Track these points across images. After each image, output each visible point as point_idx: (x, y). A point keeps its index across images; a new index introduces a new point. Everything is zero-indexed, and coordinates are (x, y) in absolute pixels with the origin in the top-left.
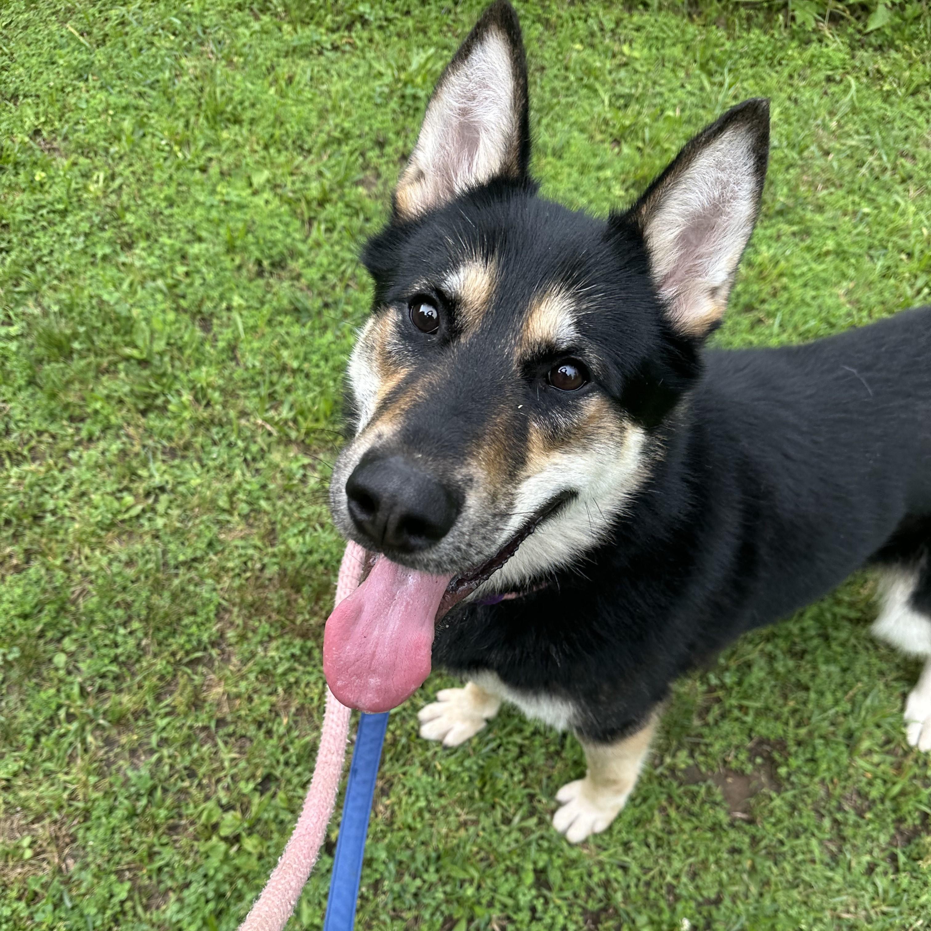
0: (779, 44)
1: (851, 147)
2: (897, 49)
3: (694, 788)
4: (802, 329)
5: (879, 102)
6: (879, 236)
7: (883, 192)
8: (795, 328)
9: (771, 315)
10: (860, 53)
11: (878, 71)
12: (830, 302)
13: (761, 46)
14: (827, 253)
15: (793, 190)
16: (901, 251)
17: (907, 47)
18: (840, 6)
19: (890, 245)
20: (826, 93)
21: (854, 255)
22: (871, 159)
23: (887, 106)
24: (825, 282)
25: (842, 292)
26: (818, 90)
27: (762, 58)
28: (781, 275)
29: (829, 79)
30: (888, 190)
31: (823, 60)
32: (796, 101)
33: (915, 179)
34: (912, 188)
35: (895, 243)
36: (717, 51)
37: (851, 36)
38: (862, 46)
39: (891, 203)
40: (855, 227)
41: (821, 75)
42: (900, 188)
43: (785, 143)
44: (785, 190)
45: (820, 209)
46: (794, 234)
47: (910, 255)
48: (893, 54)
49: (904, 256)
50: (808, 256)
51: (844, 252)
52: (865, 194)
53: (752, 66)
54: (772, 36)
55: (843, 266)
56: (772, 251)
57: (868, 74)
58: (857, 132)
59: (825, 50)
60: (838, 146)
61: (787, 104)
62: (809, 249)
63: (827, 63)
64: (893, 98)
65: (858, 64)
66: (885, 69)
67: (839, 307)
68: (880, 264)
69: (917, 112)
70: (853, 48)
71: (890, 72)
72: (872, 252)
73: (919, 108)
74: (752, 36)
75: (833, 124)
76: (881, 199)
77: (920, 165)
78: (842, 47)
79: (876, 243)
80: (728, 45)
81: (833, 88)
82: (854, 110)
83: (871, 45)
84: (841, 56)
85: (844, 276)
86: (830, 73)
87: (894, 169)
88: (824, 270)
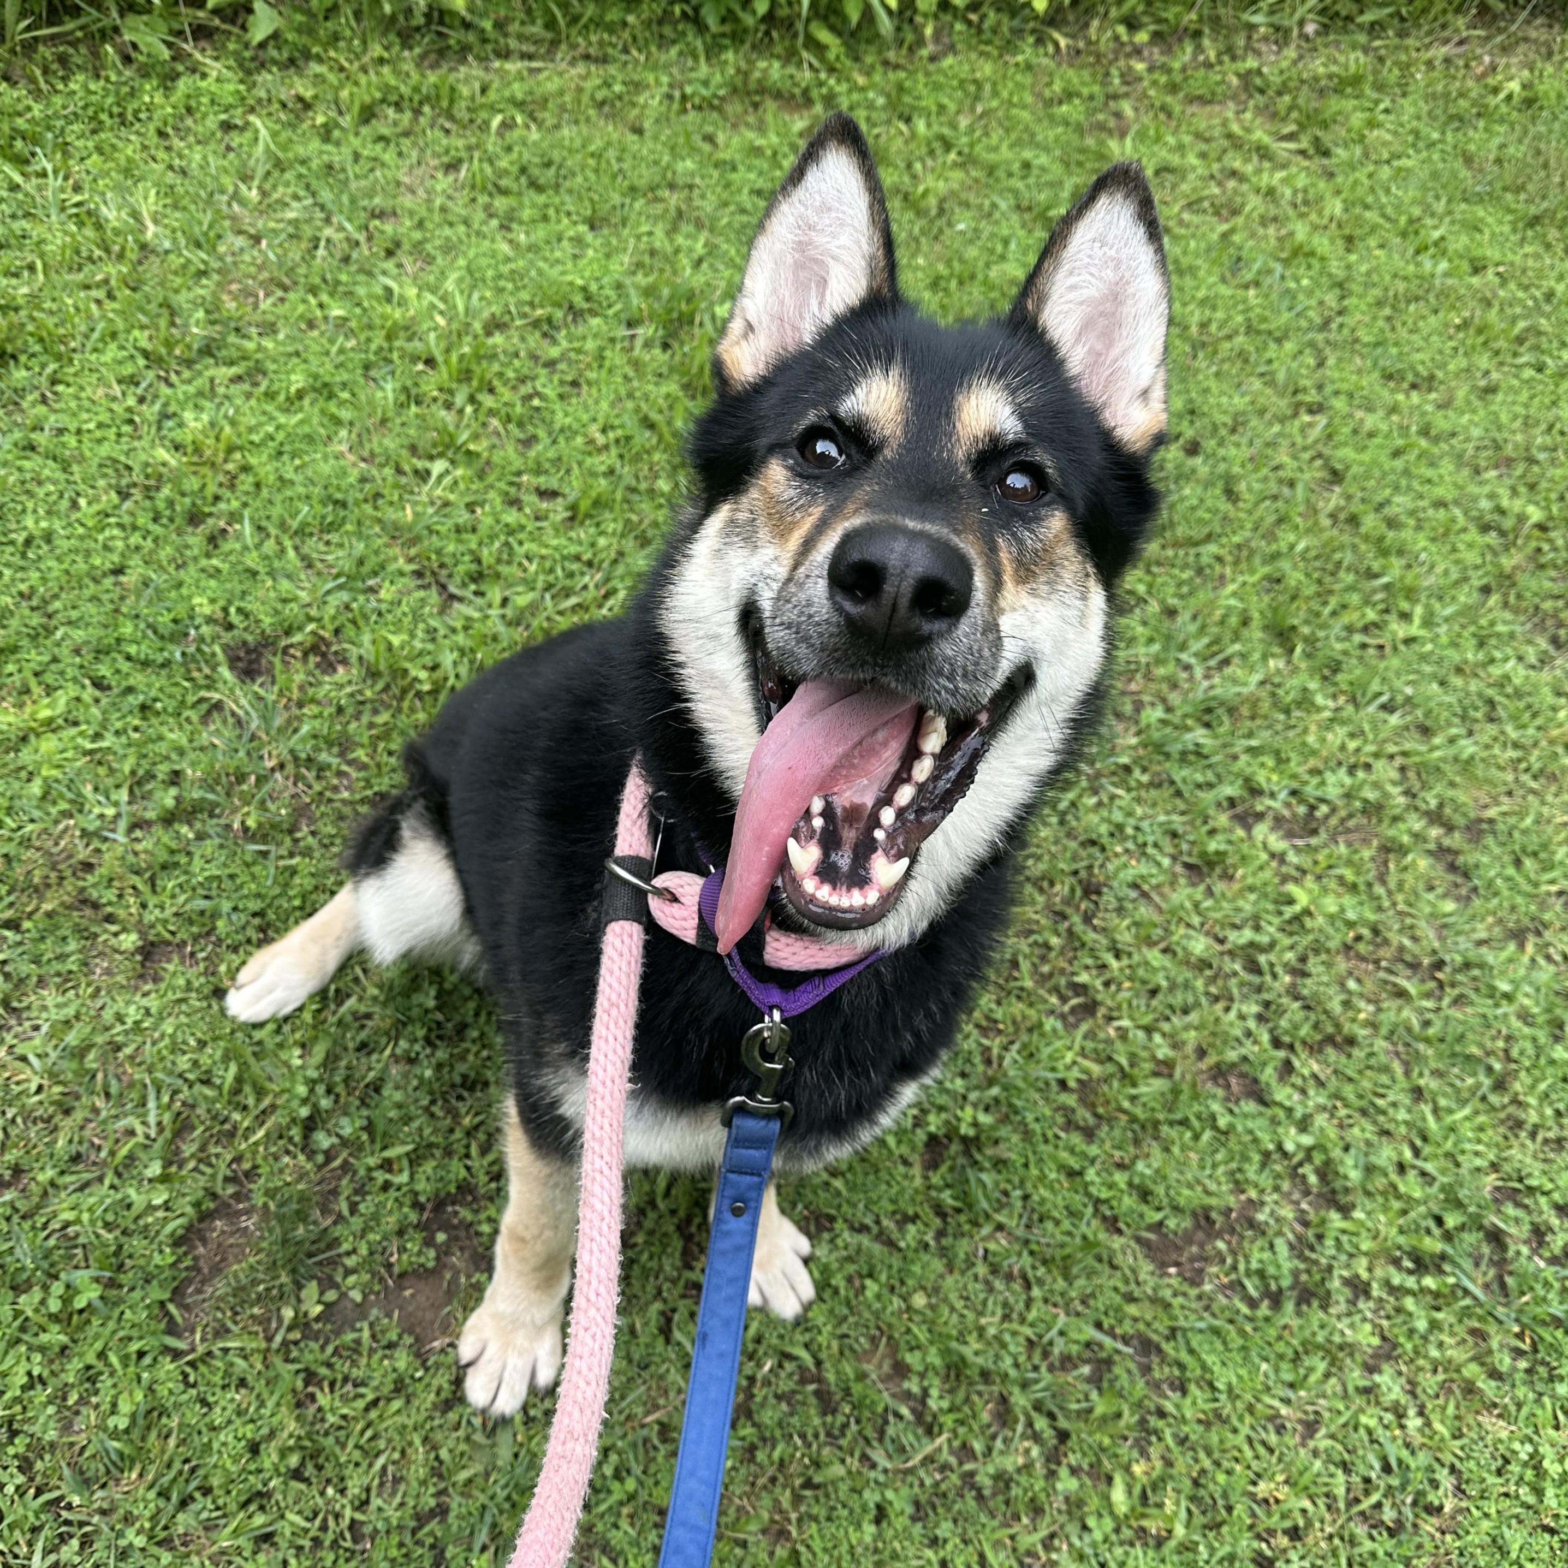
0: (125, 89)
1: (290, 222)
2: (319, 60)
3: (349, 1337)
4: (295, 524)
5: (315, 144)
6: (373, 347)
7: (361, 278)
8: (283, 526)
9: (234, 517)
10: (265, 77)
11: (300, 99)
12: (326, 468)
13: (93, 98)
14: (300, 395)
15: (213, 309)
16: (415, 359)
17: (332, 54)
18: (201, 14)
19: (395, 356)
20: (229, 148)
21: (344, 385)
22: (328, 232)
23: (329, 147)
24: (310, 439)
25: (344, 448)
26: (212, 146)
27: (104, 117)
28: (230, 450)
29: (227, 127)
30: (370, 274)
31: (204, 100)
32: (184, 172)
33: (406, 246)
34: (407, 261)
35: (401, 349)
36: (20, 122)
37: (236, 53)
38: (263, 65)
39: (379, 291)
40: (332, 341)
41: (212, 122)
42: (389, 265)
43: (183, 242)
44: (200, 314)
45: (269, 329)
46: (238, 379)
47: (430, 362)
48: (315, 68)
49: (420, 367)
50: (269, 408)
51: (326, 385)
52: (334, 287)
53: (94, 132)
54: (107, 80)
55: (333, 408)
56: (205, 417)
57: (284, 105)
58: (296, 197)
59: (203, 84)
60: (272, 225)
61: (170, 177)
62: (270, 395)
63: (213, 102)
64: (336, 133)
65: (263, 94)
66: (308, 94)
67: (344, 473)
68: (389, 387)
69: (379, 147)
70: (249, 72)
71: (316, 97)
72: (373, 373)
73: (381, 138)
74: (73, 86)
75: (254, 195)
76: (361, 291)
77: (408, 223)
78: (229, 74)
79: (372, 357)
80: (37, 110)
81: (236, 139)
82: (279, 165)
83: (274, 62)
84: (231, 87)
85: (338, 422)
86: (223, 117)
87: (370, 239)
88: (302, 422)
